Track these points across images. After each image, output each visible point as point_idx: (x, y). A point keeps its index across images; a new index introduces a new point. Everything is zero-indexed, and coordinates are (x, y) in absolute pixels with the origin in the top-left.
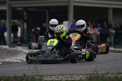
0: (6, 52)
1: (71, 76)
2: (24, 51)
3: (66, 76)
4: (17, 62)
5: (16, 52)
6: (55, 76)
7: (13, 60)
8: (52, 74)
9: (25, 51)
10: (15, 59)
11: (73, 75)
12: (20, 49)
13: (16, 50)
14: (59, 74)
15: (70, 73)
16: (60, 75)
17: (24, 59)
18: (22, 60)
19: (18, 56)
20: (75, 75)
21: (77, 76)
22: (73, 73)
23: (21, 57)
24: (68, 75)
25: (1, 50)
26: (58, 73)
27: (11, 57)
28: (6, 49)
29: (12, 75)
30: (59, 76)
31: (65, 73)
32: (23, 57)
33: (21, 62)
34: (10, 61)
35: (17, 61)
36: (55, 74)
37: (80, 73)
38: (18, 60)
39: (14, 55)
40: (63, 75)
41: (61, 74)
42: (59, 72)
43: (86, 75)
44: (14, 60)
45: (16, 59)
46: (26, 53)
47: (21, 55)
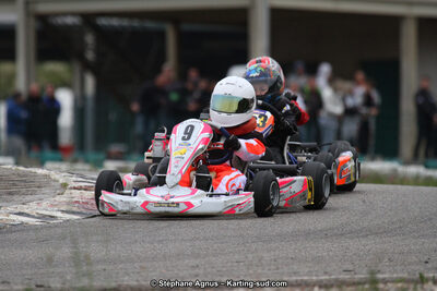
2: (57, 177)
4: (23, 227)
5: (25, 181)
7: (7, 214)
9: (61, 181)
10: (17, 211)
17: (54, 214)
18: (44, 216)
19: (28, 198)
23: (44, 204)
26: (197, 276)
32: (52, 205)
33: (42, 227)
35: (22, 223)
37: (294, 278)
38: (28, 215)
39: (15, 197)
42: (201, 272)
43: (320, 287)
44: (13, 217)
45: (20, 214)
46: (64, 186)
47: (42, 196)
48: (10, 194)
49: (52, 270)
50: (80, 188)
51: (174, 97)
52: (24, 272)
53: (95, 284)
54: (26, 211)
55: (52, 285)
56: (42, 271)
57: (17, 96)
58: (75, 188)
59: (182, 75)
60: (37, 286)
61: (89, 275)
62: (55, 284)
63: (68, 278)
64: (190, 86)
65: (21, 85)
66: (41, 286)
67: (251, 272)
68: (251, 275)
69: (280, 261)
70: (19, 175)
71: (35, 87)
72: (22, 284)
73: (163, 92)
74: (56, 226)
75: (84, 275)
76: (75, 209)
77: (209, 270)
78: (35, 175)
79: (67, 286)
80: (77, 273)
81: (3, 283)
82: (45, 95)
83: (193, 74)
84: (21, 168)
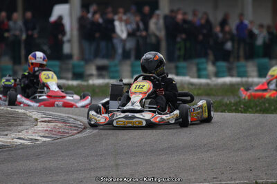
2: (31, 114)
4: (23, 147)
5: (13, 117)
7: (13, 139)
9: (34, 117)
10: (18, 137)
12: (20, 111)
13: (12, 114)
17: (37, 138)
18: (32, 139)
19: (20, 128)
23: (30, 132)
27: (6, 133)
32: (34, 133)
33: (33, 146)
34: (7, 142)
35: (21, 144)
38: (24, 139)
44: (15, 140)
46: (36, 120)
47: (27, 127)
48: (8, 125)
50: (45, 122)
54: (22, 137)
58: (43, 122)
74: (40, 145)
76: (47, 135)
78: (18, 113)
84: (9, 109)
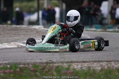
0: (35, 33)
1: (108, 63)
3: (101, 63)
6: (88, 63)
8: (85, 60)
11: (111, 61)
14: (93, 60)
15: (107, 59)
16: (95, 62)
20: (112, 63)
21: (115, 64)
22: (111, 60)
24: (104, 61)
25: (29, 30)
26: (93, 58)
28: (34, 29)
29: (38, 61)
30: (94, 64)
31: (100, 60)
36: (88, 60)
40: (99, 61)
41: (96, 60)
49: (53, 56)
51: (87, 10)
52: (46, 57)
53: (65, 60)
55: (54, 61)
56: (51, 57)
57: (44, 9)
59: (89, 3)
60: (50, 61)
61: (64, 58)
62: (54, 60)
63: (58, 59)
64: (91, 6)
65: (45, 6)
66: (51, 61)
67: (108, 57)
68: (108, 58)
69: (116, 55)
70: (45, 31)
71: (49, 7)
72: (45, 60)
73: (84, 8)
75: (62, 58)
77: (96, 57)
79: (58, 61)
80: (60, 57)
81: (40, 60)
82: (52, 9)
83: (92, 3)
84: (46, 29)
